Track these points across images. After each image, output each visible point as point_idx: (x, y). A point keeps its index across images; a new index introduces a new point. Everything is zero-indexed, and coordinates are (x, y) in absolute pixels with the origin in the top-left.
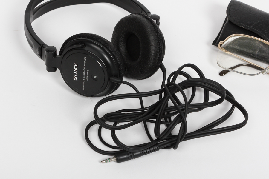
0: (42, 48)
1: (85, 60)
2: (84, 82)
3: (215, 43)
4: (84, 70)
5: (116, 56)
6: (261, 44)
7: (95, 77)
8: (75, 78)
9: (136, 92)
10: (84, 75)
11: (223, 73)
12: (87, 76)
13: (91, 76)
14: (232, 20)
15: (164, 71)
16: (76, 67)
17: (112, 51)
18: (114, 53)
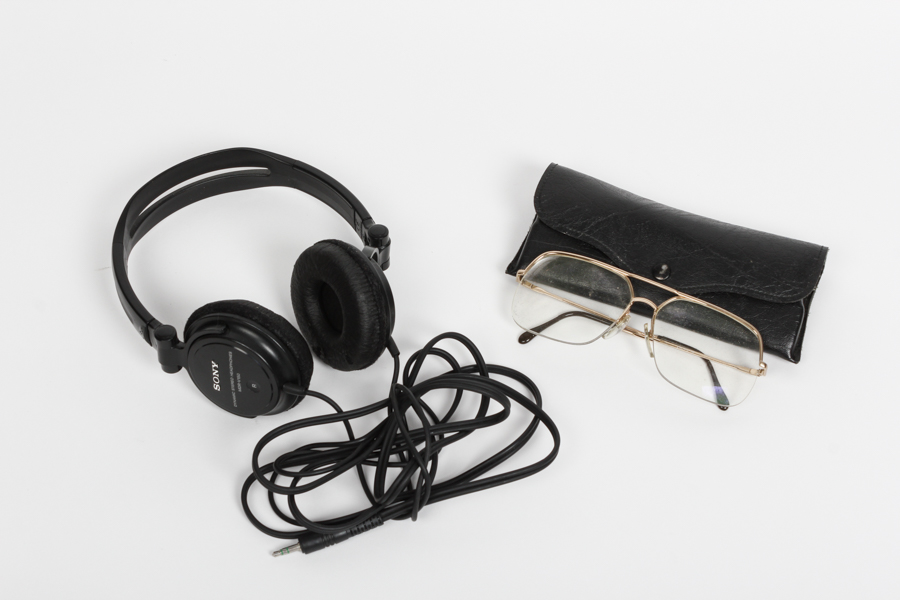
0: (149, 328)
1: (231, 356)
2: (234, 395)
3: (512, 270)
4: (232, 374)
5: (289, 344)
6: (601, 274)
7: (254, 386)
8: (217, 387)
9: (336, 412)
10: (232, 382)
11: (525, 338)
12: (239, 385)
13: (246, 385)
14: (544, 219)
15: (395, 354)
16: (215, 368)
17: (281, 336)
18: (285, 339)
